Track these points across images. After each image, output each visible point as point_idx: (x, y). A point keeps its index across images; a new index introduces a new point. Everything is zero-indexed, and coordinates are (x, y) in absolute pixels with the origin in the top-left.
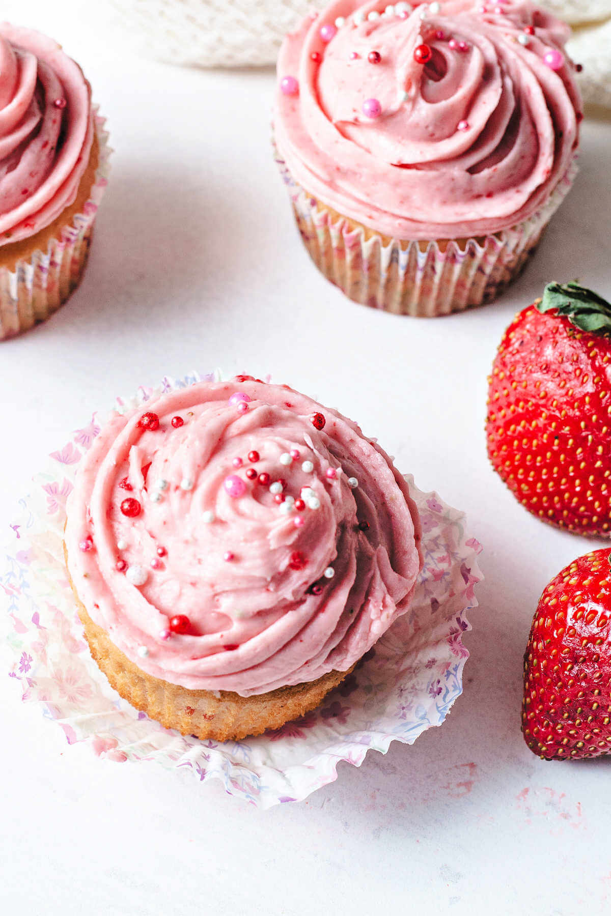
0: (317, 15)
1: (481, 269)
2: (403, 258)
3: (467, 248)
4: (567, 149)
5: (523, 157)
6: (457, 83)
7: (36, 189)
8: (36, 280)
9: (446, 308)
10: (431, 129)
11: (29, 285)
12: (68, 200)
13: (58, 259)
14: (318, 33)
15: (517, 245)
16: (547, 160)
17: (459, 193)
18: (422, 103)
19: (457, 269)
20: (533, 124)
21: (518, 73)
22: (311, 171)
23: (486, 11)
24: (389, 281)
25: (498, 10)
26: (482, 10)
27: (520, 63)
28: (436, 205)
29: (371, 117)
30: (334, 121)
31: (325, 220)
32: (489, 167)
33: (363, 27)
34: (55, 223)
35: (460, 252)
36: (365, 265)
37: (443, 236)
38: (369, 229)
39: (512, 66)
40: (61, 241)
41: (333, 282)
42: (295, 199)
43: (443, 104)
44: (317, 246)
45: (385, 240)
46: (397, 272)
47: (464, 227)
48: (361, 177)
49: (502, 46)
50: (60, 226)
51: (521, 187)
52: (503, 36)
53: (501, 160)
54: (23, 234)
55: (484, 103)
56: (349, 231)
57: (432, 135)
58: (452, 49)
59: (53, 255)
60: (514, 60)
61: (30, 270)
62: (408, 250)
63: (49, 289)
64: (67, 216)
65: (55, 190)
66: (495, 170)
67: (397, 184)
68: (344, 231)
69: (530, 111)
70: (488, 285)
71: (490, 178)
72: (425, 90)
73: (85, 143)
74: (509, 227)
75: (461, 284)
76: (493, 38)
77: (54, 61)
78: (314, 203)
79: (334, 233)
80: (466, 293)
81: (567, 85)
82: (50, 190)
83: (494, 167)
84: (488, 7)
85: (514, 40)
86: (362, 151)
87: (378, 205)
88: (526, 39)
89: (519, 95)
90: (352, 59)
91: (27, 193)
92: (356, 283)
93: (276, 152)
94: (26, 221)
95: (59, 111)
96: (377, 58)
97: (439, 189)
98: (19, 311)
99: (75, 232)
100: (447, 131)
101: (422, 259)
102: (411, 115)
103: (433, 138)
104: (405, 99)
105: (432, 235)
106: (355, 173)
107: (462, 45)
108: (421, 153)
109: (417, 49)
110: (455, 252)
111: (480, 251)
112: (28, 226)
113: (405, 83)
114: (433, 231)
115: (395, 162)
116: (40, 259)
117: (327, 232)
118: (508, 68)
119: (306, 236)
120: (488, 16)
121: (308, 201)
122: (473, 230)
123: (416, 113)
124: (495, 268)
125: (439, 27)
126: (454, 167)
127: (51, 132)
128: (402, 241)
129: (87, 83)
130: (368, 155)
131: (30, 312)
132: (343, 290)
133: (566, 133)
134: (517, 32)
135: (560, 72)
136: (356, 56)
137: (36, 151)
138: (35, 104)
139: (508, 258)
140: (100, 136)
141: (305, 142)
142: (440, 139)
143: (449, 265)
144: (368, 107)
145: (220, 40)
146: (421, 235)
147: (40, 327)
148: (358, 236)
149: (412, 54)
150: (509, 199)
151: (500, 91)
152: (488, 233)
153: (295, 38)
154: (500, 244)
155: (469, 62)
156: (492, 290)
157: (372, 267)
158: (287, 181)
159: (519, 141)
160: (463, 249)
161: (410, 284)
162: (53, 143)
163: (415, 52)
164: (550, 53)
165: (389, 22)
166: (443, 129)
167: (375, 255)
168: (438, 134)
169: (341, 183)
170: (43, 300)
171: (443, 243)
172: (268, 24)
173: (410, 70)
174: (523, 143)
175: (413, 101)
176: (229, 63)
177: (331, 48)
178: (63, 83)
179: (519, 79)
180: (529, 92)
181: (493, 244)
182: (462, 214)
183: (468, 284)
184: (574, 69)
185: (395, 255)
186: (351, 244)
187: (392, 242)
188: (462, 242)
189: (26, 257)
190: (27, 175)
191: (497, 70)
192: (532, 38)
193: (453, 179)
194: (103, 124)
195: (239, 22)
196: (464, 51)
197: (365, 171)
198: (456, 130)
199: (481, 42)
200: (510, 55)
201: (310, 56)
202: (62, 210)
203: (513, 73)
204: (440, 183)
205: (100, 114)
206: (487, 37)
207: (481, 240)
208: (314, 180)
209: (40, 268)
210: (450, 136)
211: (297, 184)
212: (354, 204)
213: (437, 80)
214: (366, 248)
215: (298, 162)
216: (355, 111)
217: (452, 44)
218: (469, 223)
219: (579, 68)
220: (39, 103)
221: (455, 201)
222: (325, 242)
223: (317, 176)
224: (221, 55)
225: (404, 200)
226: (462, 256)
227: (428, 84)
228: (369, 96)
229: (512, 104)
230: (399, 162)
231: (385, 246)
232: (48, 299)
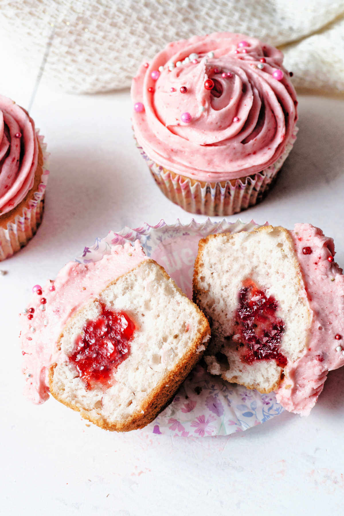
0: (148, 65)
1: (254, 189)
2: (213, 192)
3: (246, 182)
4: (292, 121)
5: (269, 130)
6: (229, 97)
7: (12, 184)
8: (19, 228)
9: (238, 209)
10: (219, 124)
11: (15, 232)
12: (30, 186)
13: (29, 216)
14: (150, 76)
15: (272, 174)
16: (282, 129)
17: (238, 155)
18: (212, 111)
19: (242, 192)
20: (273, 111)
21: (260, 85)
22: (158, 154)
23: (238, 52)
24: (207, 201)
25: (244, 51)
26: (236, 52)
27: (260, 79)
28: (227, 162)
29: (186, 122)
30: (166, 125)
31: (169, 176)
32: (252, 139)
33: (174, 71)
34: (25, 199)
35: (243, 185)
36: (193, 197)
37: (233, 178)
38: (193, 180)
39: (257, 81)
40: (29, 208)
41: (176, 203)
42: (151, 167)
43: (224, 110)
44: (165, 188)
45: (202, 184)
46: (210, 197)
47: (243, 172)
48: (185, 153)
49: (250, 71)
50: (27, 200)
51: (270, 146)
52: (249, 66)
53: (258, 134)
54: (8, 209)
55: (245, 105)
56: (183, 181)
57: (220, 127)
58: (224, 78)
59: (26, 214)
60: (257, 78)
61: (15, 226)
62: (215, 188)
63: (26, 230)
64: (30, 195)
65: (22, 183)
66: (256, 140)
67: (204, 155)
68: (180, 182)
69: (269, 105)
70: (259, 194)
71: (253, 145)
72: (213, 103)
73: (34, 155)
74: (267, 167)
75: (245, 197)
76: (244, 68)
77: (12, 110)
78: (161, 168)
79: (174, 182)
80: (248, 201)
81: (287, 87)
82: (20, 184)
83: (255, 139)
84: (239, 50)
85: (255, 67)
86: (183, 140)
87: (197, 168)
88: (262, 66)
89: (263, 97)
90: (171, 92)
91: (8, 188)
92: (189, 204)
93: (137, 143)
94: (9, 203)
95: (18, 140)
96: (185, 90)
97: (228, 155)
98: (12, 245)
99: (36, 202)
100: (228, 123)
101: (223, 191)
102: (207, 118)
103: (221, 128)
104: (203, 110)
105: (227, 178)
106: (181, 151)
107: (229, 74)
108: (216, 137)
109: (205, 83)
110: (240, 184)
111: (253, 182)
112: (11, 205)
113: (202, 102)
114: (227, 176)
115: (202, 144)
116: (19, 219)
117: (170, 181)
118: (255, 83)
119: (159, 183)
120: (240, 55)
121: (158, 168)
122: (249, 173)
123: (210, 116)
124: (262, 187)
125: (215, 66)
126: (234, 141)
127: (16, 152)
128: (211, 183)
129: (31, 121)
130: (188, 142)
131: (18, 244)
132: (182, 207)
133: (290, 113)
134: (256, 63)
135: (282, 81)
136: (174, 90)
137: (9, 164)
138: (5, 138)
139: (268, 181)
140: (42, 146)
141: (152, 138)
142: (225, 128)
143: (237, 190)
144: (184, 117)
145: (97, 80)
146: (222, 179)
147: (24, 249)
148: (188, 183)
149: (203, 85)
150: (265, 153)
151: (252, 97)
152: (256, 173)
153: (138, 80)
154: (263, 177)
155: (234, 83)
156: (261, 196)
157: (197, 196)
158: (145, 157)
159: (266, 122)
160: (244, 183)
161: (218, 202)
162: (18, 158)
163: (205, 85)
164: (276, 72)
165: (188, 66)
166: (225, 122)
167: (197, 191)
168: (223, 126)
169: (175, 158)
170: (24, 237)
171: (233, 181)
172: (122, 68)
173: (204, 94)
174: (268, 123)
175: (208, 110)
176: (103, 90)
177: (158, 84)
178: (18, 121)
179: (261, 88)
180: (268, 94)
181: (259, 177)
182: (242, 166)
183: (249, 197)
184: (289, 75)
185: (208, 189)
186: (184, 187)
187: (206, 184)
188: (243, 179)
189: (12, 220)
190: (6, 178)
191: (249, 86)
192: (265, 64)
193: (234, 148)
194: (42, 140)
195: (106, 69)
196: (230, 78)
197: (187, 150)
198: (232, 122)
199: (239, 71)
200: (255, 76)
201: (148, 90)
202: (27, 192)
203: (257, 85)
204: (228, 151)
205: (40, 134)
206: (241, 68)
207: (253, 177)
208: (161, 159)
209: (20, 223)
210: (229, 126)
211: (151, 160)
212: (184, 168)
213: (219, 97)
214: (192, 189)
215: (150, 149)
216: (177, 120)
217: (223, 75)
218: (246, 169)
219: (291, 74)
220: (7, 137)
221: (237, 159)
222: (170, 186)
223: (161, 156)
224: (99, 86)
225: (210, 162)
226: (244, 186)
227: (214, 99)
228: (183, 111)
229: (260, 103)
230: (205, 144)
231: (203, 187)
232: (26, 235)
